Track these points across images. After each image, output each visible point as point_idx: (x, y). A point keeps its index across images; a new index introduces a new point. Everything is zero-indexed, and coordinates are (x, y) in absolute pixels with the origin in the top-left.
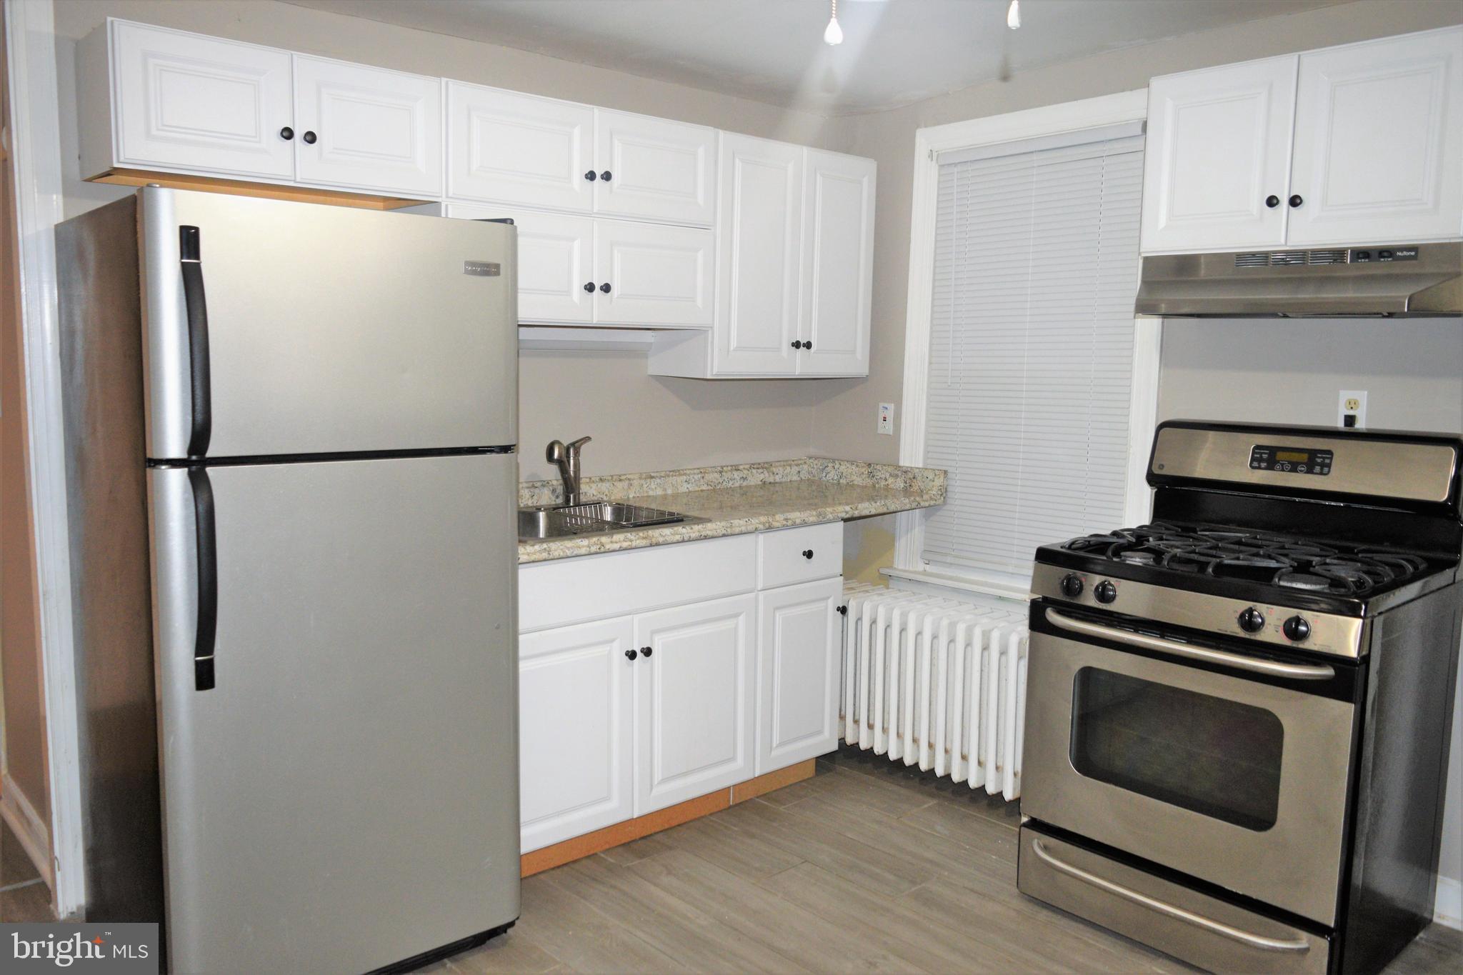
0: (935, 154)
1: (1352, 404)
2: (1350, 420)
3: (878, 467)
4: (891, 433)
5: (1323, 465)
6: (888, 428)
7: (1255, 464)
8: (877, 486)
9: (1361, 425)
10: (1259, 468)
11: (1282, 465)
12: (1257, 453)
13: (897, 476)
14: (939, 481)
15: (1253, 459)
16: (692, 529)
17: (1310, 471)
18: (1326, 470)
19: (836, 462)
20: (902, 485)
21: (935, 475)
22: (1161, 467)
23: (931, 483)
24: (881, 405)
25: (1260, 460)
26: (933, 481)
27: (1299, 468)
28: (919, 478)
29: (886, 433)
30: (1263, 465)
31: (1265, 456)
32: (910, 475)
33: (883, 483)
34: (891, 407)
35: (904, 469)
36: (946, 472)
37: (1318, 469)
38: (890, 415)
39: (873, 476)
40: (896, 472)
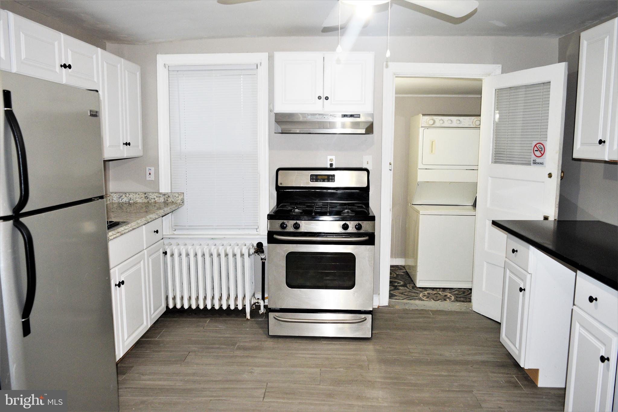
0: (167, 66)
1: (331, 160)
2: (331, 165)
3: (150, 194)
4: (154, 180)
5: (332, 179)
6: (152, 177)
7: (312, 180)
8: (150, 202)
9: (334, 167)
10: (313, 182)
11: (320, 180)
12: (312, 177)
13: (160, 197)
14: (180, 198)
15: (311, 179)
16: (128, 226)
17: (328, 181)
18: (333, 180)
19: (127, 193)
20: (163, 201)
21: (179, 195)
22: (281, 184)
23: (177, 198)
24: (147, 168)
25: (313, 179)
26: (178, 197)
27: (325, 181)
28: (171, 197)
29: (151, 180)
30: (314, 180)
31: (314, 178)
32: (167, 196)
33: (153, 200)
34: (153, 169)
35: (163, 194)
36: (183, 193)
37: (331, 180)
38: (152, 172)
39: (148, 198)
40: (160, 195)
